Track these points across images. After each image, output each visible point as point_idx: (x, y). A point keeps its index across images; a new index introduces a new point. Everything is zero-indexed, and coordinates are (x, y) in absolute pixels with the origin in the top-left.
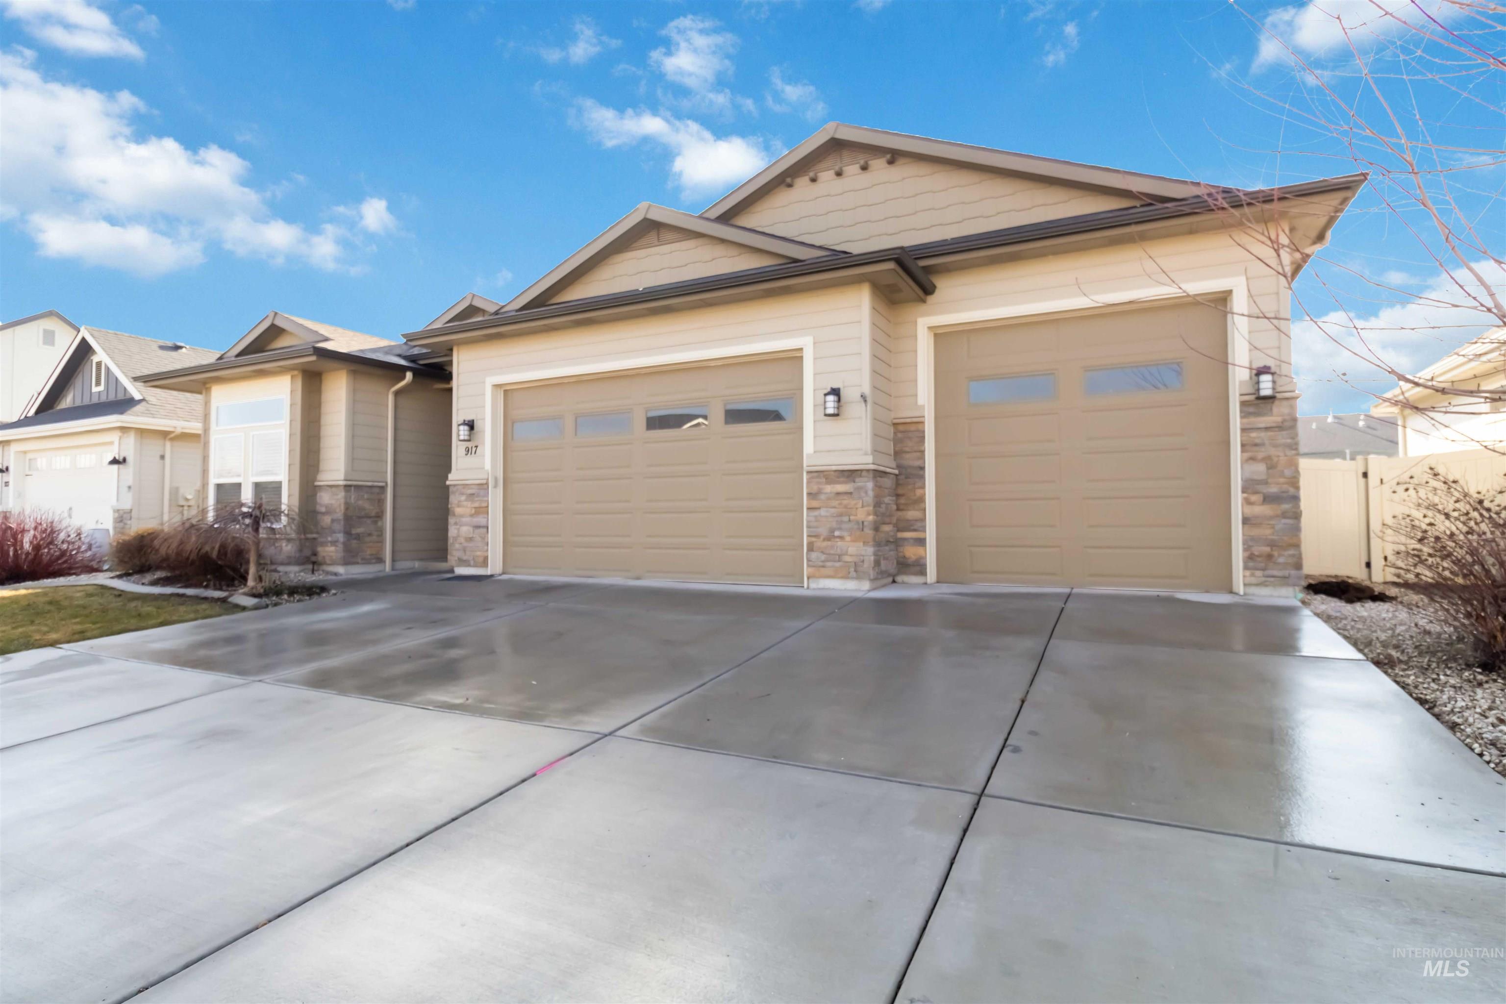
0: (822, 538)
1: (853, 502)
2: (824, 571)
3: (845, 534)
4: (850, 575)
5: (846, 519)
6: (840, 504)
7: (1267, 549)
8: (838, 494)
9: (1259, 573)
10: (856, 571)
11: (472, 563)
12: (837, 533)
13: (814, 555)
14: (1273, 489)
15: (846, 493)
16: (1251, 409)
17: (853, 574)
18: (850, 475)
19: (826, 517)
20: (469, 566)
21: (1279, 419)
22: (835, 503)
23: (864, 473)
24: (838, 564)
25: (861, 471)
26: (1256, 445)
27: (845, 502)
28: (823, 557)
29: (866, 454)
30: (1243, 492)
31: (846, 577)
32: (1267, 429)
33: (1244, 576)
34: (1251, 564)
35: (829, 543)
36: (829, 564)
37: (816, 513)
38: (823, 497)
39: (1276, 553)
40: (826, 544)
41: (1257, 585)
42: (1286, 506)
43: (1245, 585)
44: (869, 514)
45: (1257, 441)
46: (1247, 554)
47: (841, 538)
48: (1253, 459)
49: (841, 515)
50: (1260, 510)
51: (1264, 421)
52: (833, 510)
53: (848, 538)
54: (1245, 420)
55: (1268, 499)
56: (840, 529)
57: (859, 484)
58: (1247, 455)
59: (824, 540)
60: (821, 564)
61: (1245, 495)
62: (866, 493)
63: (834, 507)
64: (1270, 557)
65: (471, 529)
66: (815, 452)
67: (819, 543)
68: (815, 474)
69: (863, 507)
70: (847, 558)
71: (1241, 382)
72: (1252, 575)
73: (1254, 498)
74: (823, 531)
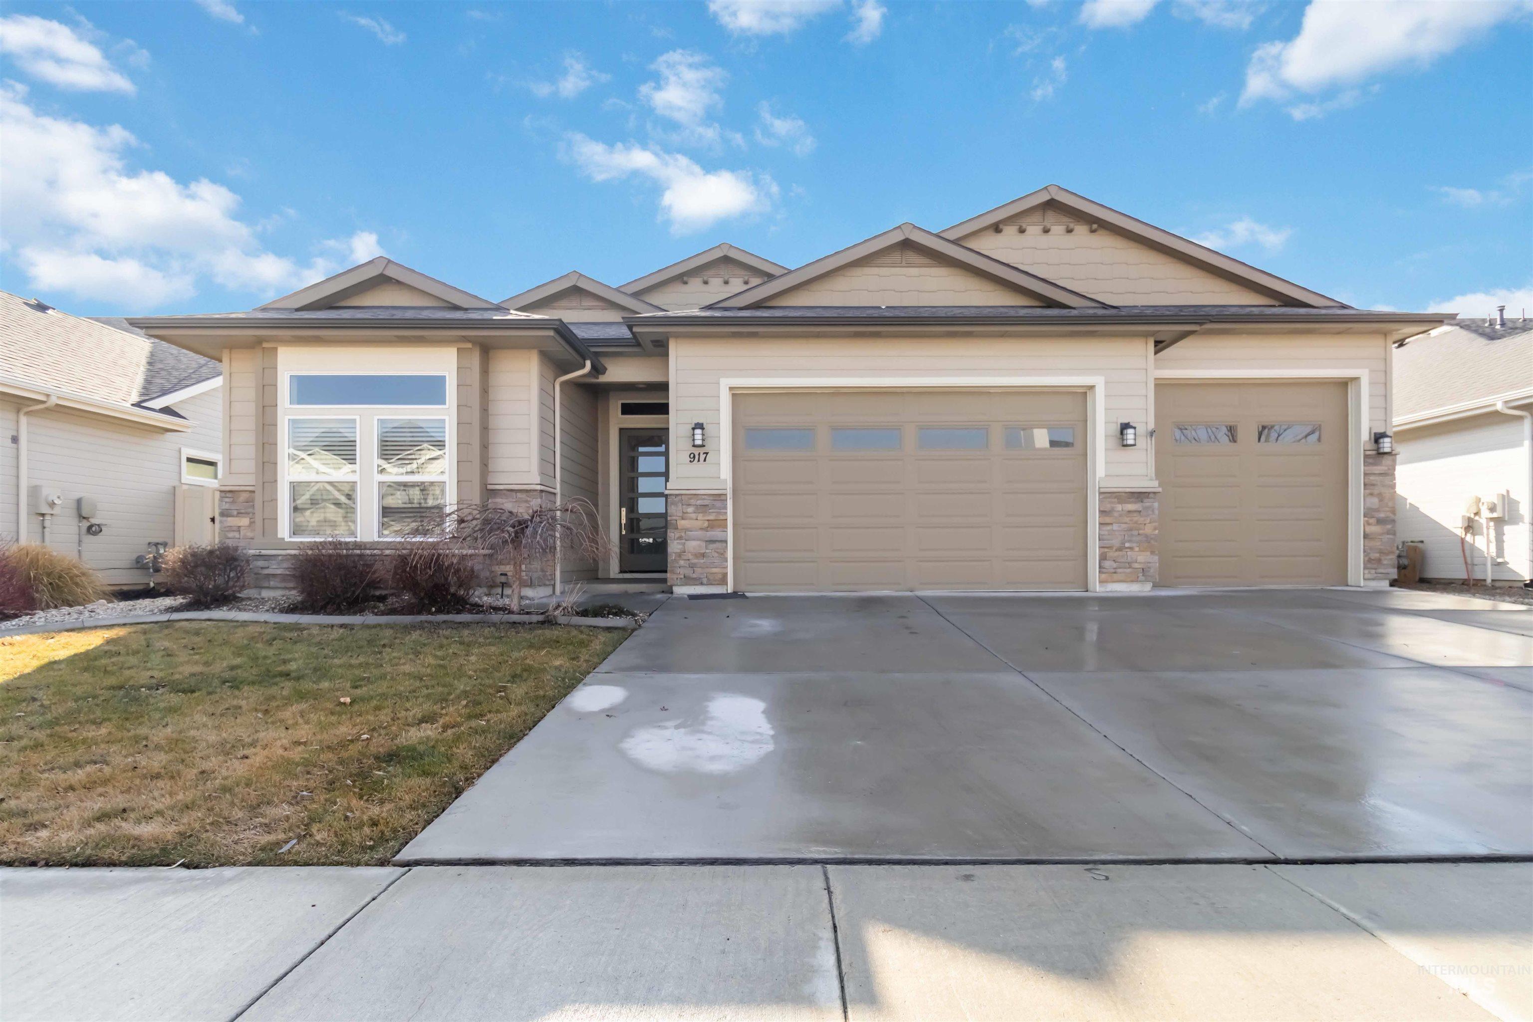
0: (1115, 548)
1: (1142, 519)
2: (1115, 576)
3: (1134, 545)
4: (1139, 579)
5: (1135, 533)
6: (1130, 520)
7: (1377, 555)
8: (1129, 512)
9: (1373, 571)
10: (1144, 573)
11: (705, 581)
12: (1127, 545)
13: (1107, 564)
14: (1382, 515)
15: (1135, 511)
16: (1371, 461)
17: (1141, 578)
18: (1139, 496)
19: (1119, 531)
20: (702, 584)
21: (1386, 468)
22: (1127, 520)
23: (1151, 495)
24: (1129, 570)
25: (1149, 493)
26: (1373, 485)
27: (1135, 519)
28: (1115, 565)
29: (1151, 480)
30: (1365, 516)
31: (1136, 580)
32: (1381, 474)
33: (1364, 574)
34: (1369, 566)
35: (1120, 553)
36: (1119, 570)
37: (1109, 528)
38: (1116, 514)
39: (1382, 558)
40: (1117, 553)
41: (1373, 579)
42: (1389, 527)
43: (1364, 579)
44: (1155, 529)
45: (1374, 482)
46: (1367, 559)
47: (1131, 548)
48: (1371, 494)
49: (1131, 530)
50: (1374, 529)
51: (1377, 469)
52: (1124, 526)
53: (1137, 549)
54: (1366, 468)
55: (1380, 522)
56: (1129, 541)
57: (1148, 504)
58: (1368, 491)
59: (1116, 550)
60: (1113, 571)
61: (1366, 519)
62: (1153, 511)
63: (1126, 523)
64: (1379, 561)
65: (704, 544)
66: (1106, 476)
67: (1112, 554)
68: (1109, 495)
69: (1150, 523)
70: (1136, 565)
71: (1365, 442)
72: (1369, 573)
73: (1372, 521)
74: (1116, 543)
